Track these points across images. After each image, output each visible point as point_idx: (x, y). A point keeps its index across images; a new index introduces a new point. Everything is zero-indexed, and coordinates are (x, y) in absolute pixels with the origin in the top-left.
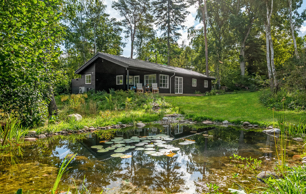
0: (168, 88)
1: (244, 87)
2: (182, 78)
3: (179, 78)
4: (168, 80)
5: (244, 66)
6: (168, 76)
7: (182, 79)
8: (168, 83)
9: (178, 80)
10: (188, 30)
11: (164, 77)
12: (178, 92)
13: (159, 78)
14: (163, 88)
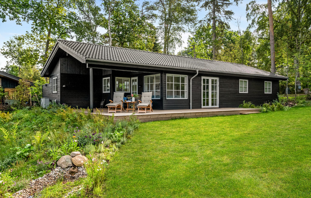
3: (210, 79)
4: (186, 83)
6: (186, 77)
8: (186, 90)
10: (247, 6)
12: (208, 105)
13: (166, 81)
14: (174, 98)
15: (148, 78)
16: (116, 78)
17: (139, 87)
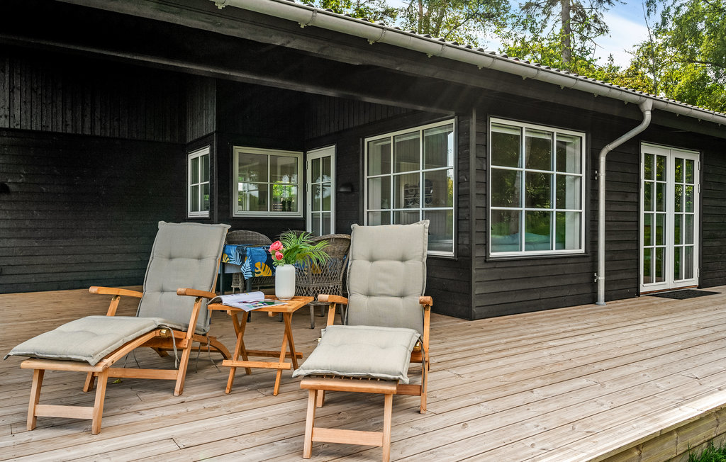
0: (575, 246)
2: (695, 157)
3: (671, 156)
4: (576, 171)
6: (577, 144)
7: (691, 162)
8: (575, 206)
9: (662, 175)
11: (539, 148)
12: (660, 276)
13: (486, 158)
14: (524, 253)
15: (385, 149)
16: (238, 150)
17: (342, 190)
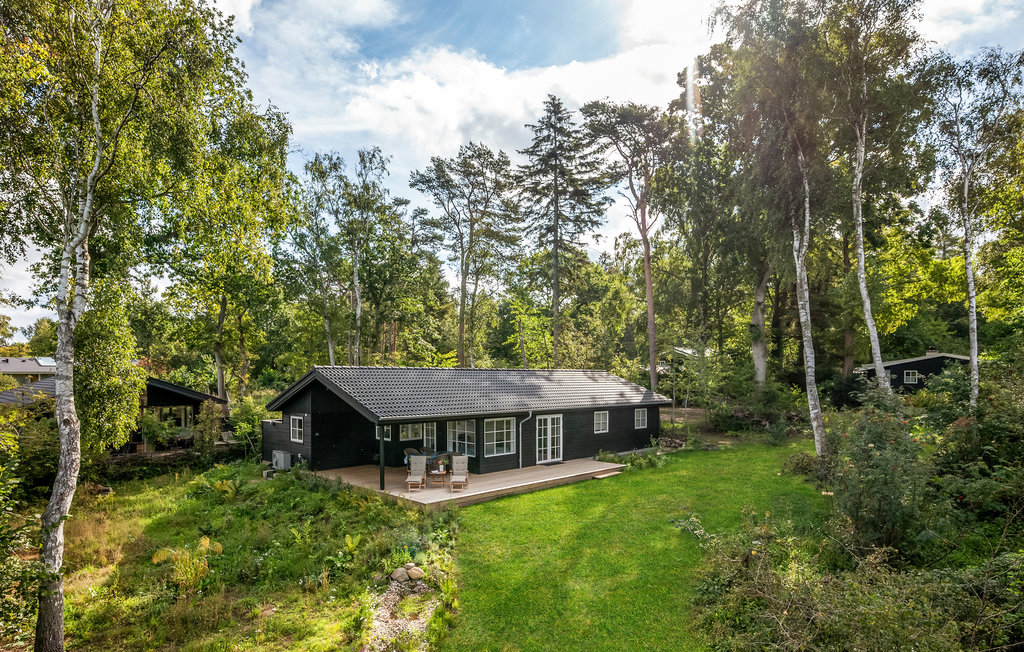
0: (513, 451)
1: (759, 422)
2: (560, 416)
3: (549, 418)
4: (513, 430)
5: (764, 356)
7: (558, 419)
8: (513, 440)
9: (545, 425)
11: (501, 425)
12: (545, 458)
14: (495, 455)
